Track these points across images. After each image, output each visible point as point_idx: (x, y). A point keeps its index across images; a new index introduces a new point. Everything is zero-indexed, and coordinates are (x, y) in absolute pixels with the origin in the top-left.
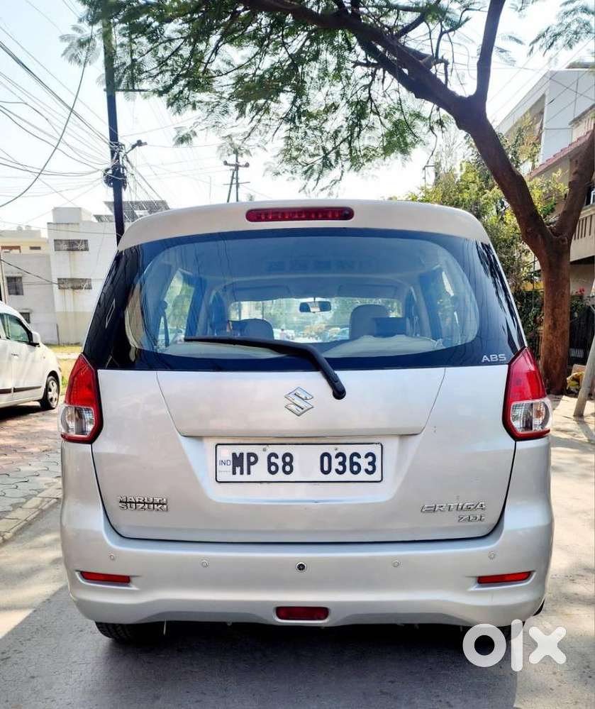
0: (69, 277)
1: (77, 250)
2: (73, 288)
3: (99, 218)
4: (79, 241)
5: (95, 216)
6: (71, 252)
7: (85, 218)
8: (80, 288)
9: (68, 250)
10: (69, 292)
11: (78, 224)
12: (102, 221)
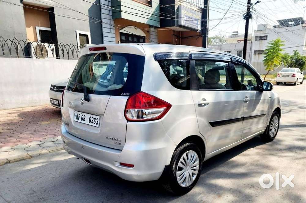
0: (258, 50)
1: (263, 40)
2: (259, 54)
3: (275, 27)
4: (264, 36)
5: (273, 26)
6: (261, 41)
7: (268, 27)
8: (261, 54)
9: (260, 40)
10: (257, 55)
11: (265, 30)
12: (276, 28)
